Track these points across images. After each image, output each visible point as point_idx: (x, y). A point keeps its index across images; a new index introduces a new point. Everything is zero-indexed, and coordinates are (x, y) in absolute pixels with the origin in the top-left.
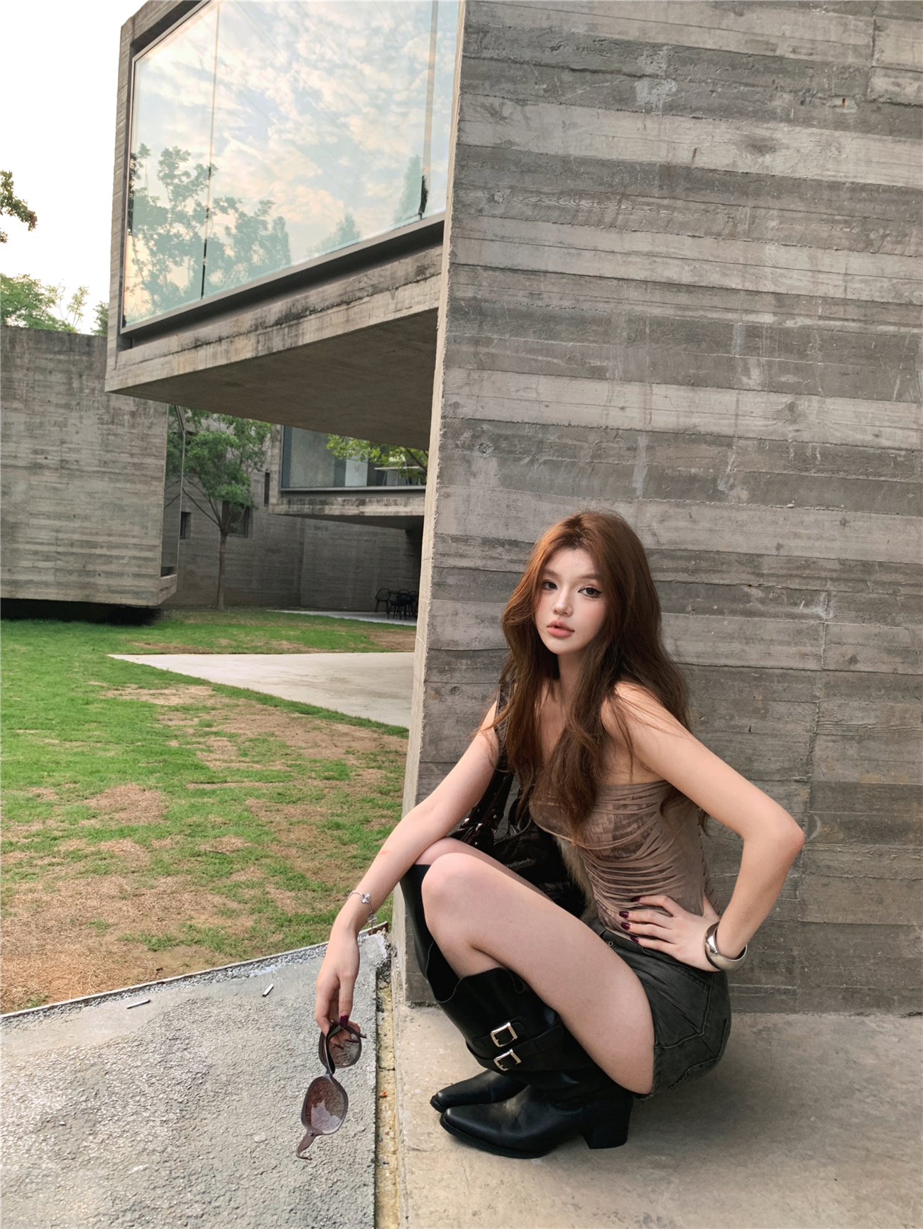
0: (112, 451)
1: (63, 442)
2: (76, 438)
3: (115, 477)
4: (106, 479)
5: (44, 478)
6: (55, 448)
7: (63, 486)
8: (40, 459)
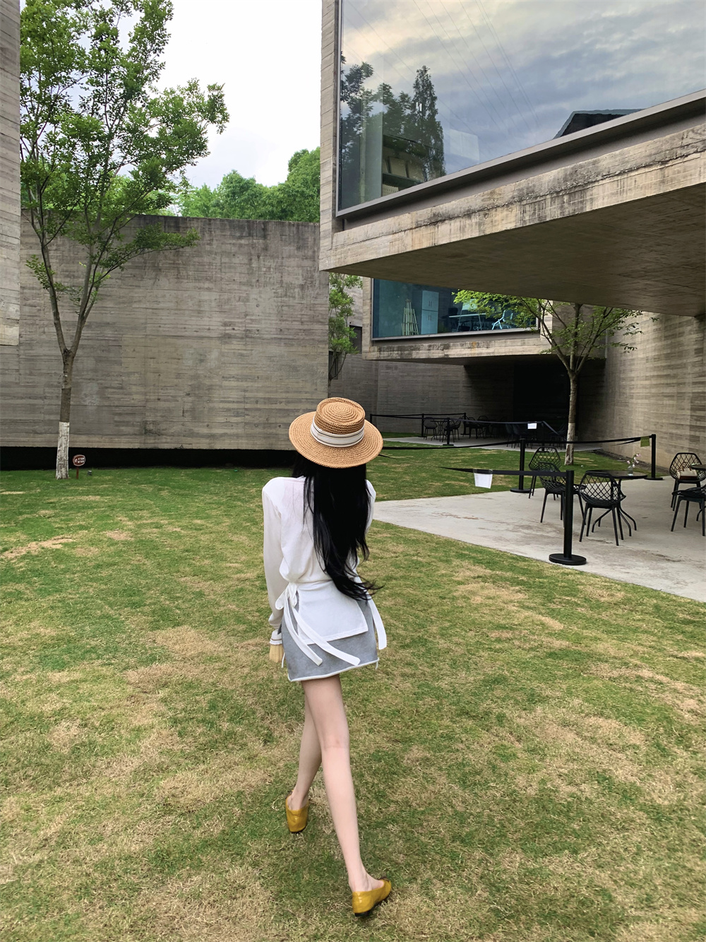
0: (286, 320)
1: (246, 315)
2: (257, 311)
3: (288, 342)
4: (282, 344)
5: (233, 347)
6: (240, 320)
7: (248, 352)
8: (229, 330)
